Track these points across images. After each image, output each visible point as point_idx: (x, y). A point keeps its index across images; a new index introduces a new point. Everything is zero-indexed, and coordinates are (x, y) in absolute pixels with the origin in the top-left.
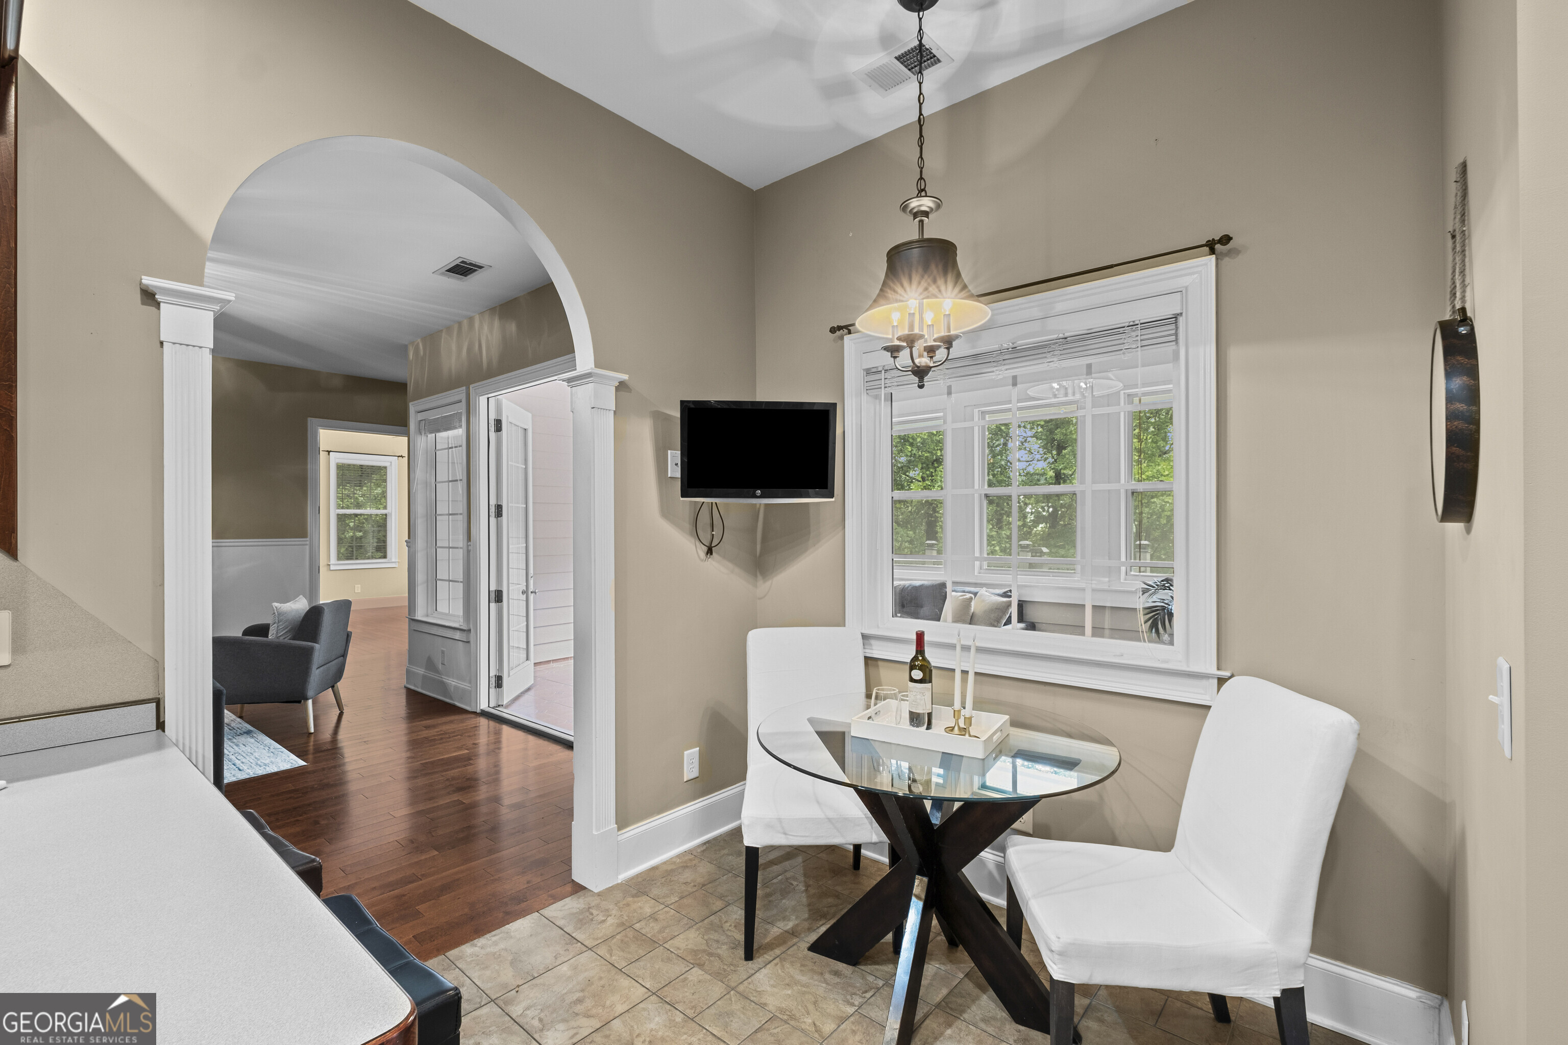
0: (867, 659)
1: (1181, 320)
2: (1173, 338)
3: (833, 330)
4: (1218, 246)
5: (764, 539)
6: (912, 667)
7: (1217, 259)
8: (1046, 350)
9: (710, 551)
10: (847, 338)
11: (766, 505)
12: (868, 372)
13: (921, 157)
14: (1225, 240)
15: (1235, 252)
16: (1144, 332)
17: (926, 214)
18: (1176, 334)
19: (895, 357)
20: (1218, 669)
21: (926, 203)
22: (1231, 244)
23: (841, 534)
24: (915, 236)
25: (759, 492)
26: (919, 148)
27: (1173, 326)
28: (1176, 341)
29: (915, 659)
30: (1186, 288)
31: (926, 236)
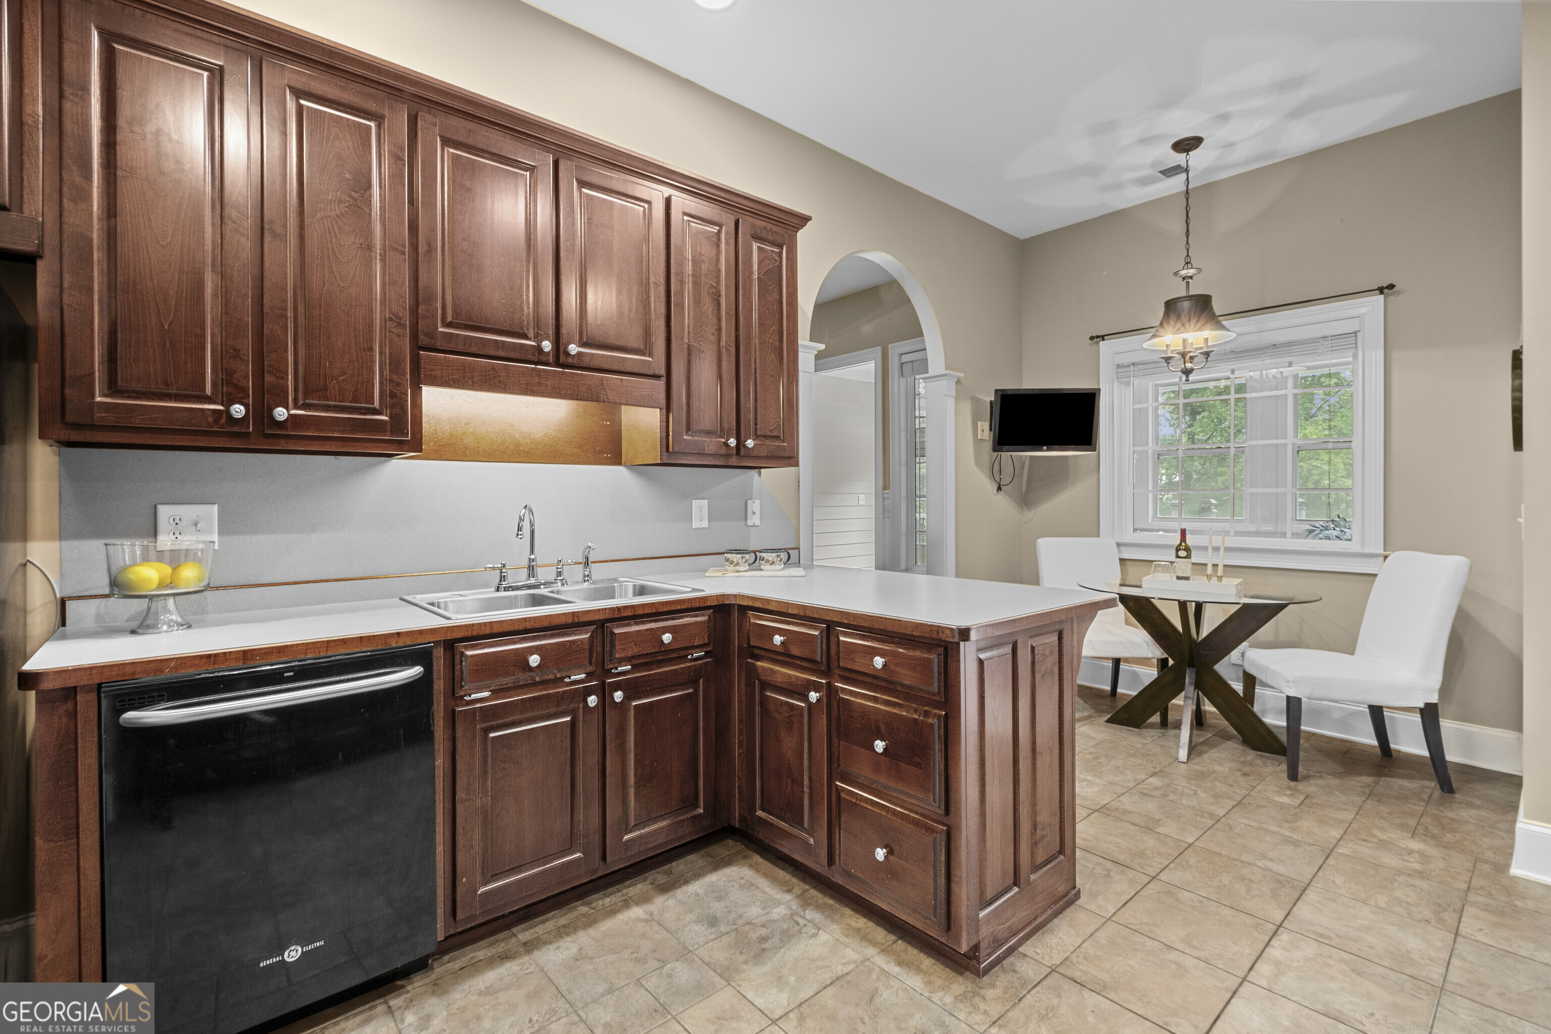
0: (1121, 560)
1: (1359, 335)
2: (1354, 346)
3: (1092, 338)
4: (1386, 291)
5: (1029, 482)
6: (1178, 550)
7: (1385, 297)
8: (1260, 352)
9: (999, 489)
10: (1102, 343)
11: (1031, 457)
12: (1118, 366)
13: (1187, 243)
14: (1391, 287)
15: (1399, 293)
16: (1333, 341)
17: (1191, 277)
18: (1356, 343)
19: (1168, 363)
20: (1385, 551)
21: (1191, 272)
22: (1395, 289)
23: (1095, 477)
24: (1184, 294)
25: (1045, 447)
26: (1185, 238)
27: (1354, 338)
28: (1356, 348)
29: (1181, 544)
30: (1363, 314)
31: (1191, 293)
